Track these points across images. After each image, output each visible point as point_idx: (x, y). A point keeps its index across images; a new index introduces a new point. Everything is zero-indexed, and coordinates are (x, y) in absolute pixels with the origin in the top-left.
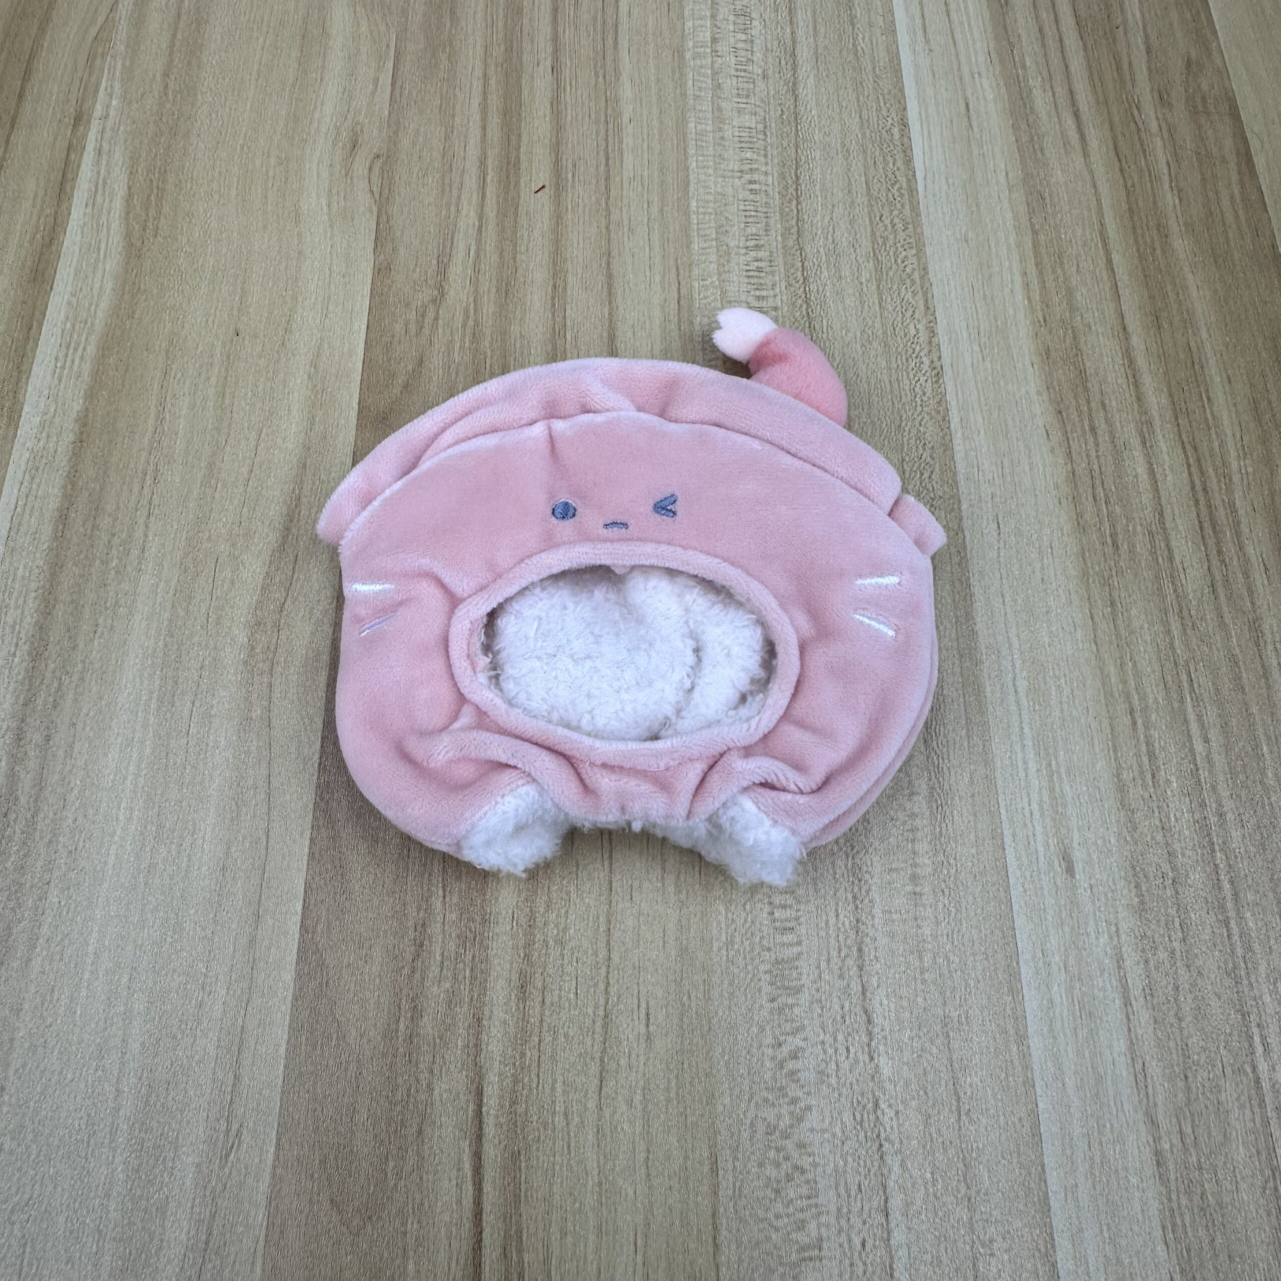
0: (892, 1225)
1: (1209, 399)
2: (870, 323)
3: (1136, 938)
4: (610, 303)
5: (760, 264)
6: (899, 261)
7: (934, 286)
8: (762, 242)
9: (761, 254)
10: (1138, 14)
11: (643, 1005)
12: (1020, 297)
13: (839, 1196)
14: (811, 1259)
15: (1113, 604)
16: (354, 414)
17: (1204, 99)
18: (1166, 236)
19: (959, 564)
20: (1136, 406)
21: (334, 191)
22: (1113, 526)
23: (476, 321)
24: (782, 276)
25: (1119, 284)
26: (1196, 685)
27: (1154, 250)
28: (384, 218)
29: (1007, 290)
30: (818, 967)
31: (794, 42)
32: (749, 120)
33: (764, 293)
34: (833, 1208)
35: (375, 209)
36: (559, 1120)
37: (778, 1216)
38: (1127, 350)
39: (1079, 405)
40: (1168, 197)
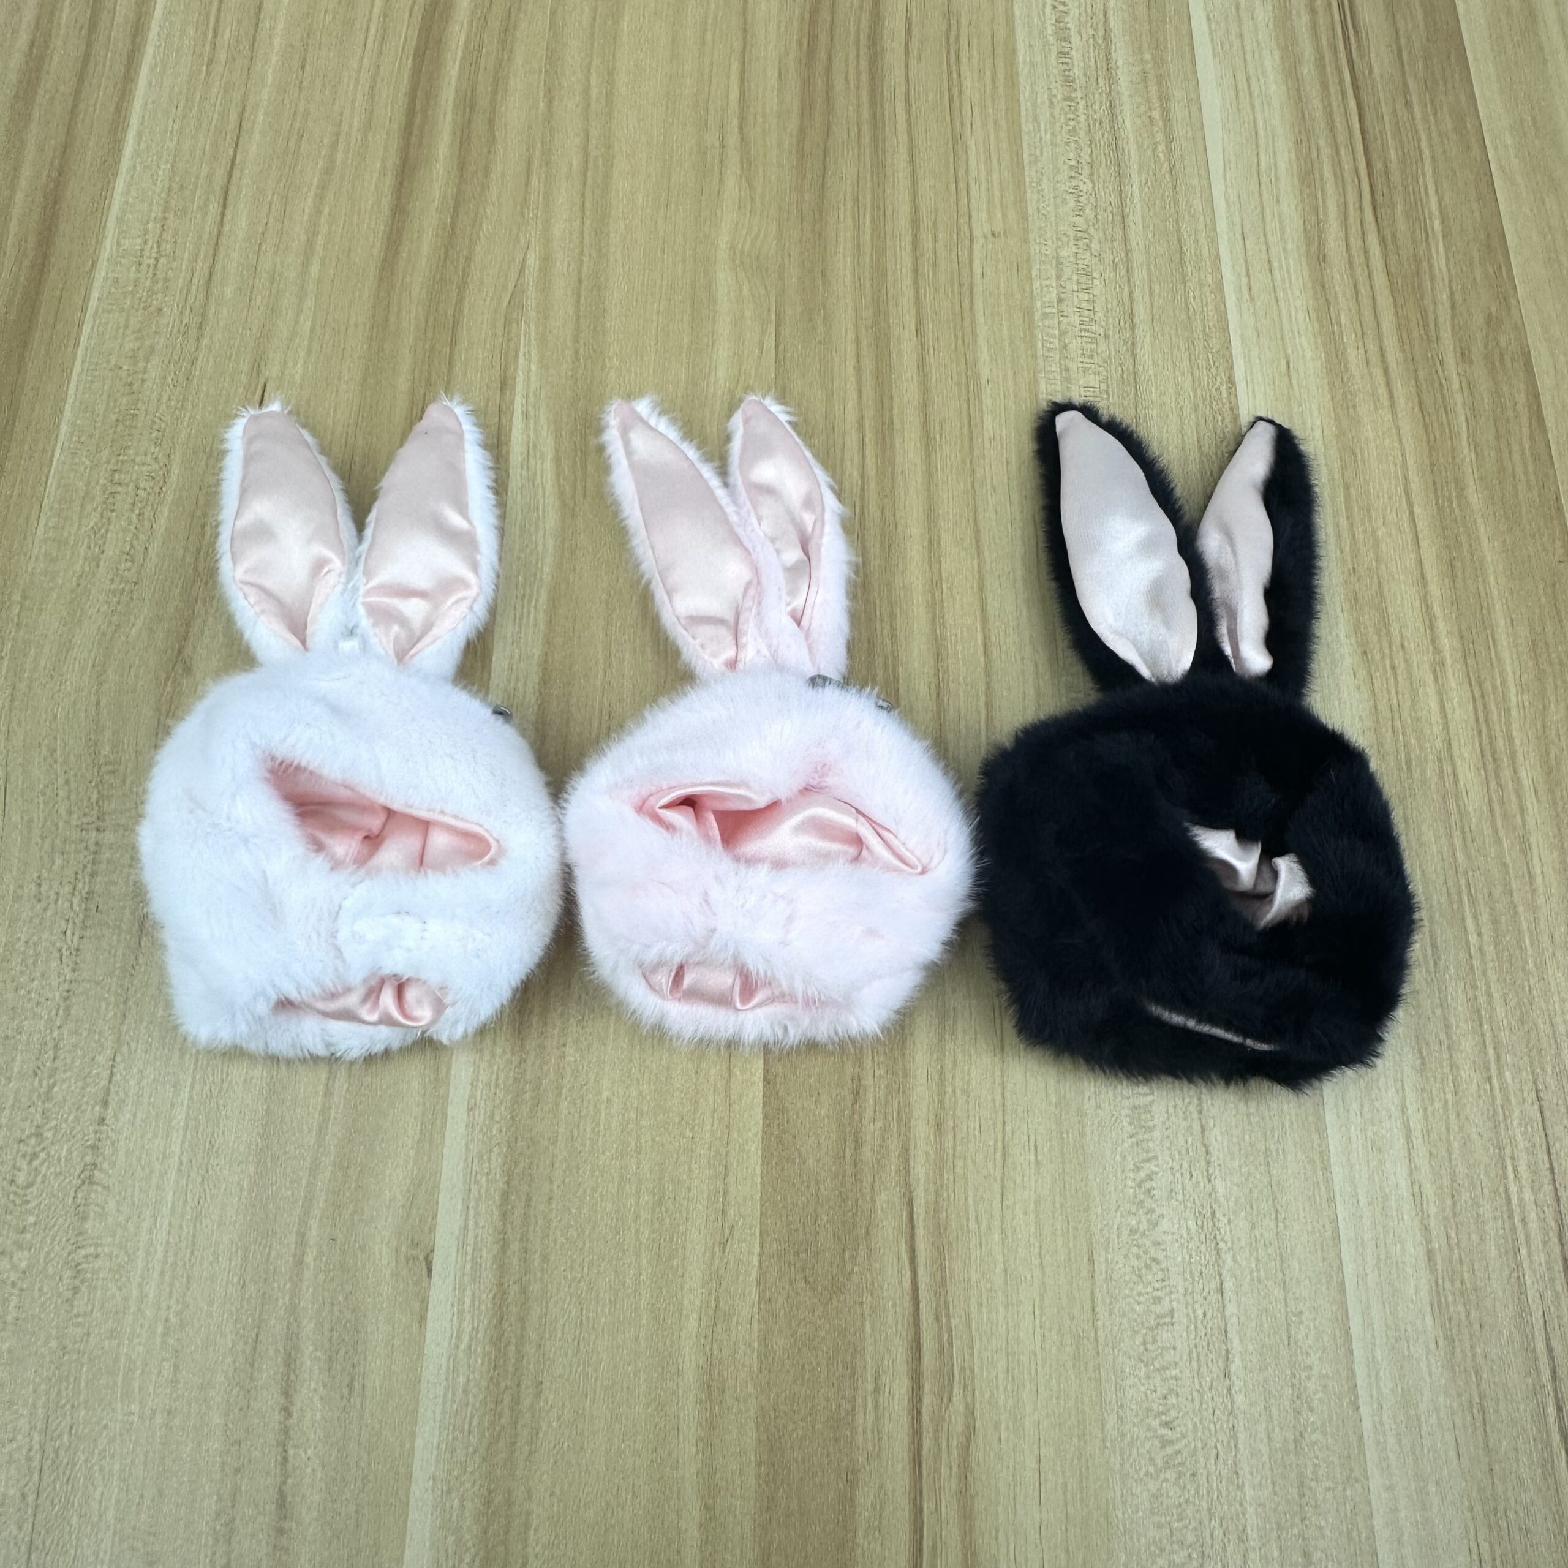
0: (1227, 1301)
1: (1494, 640)
3: (1417, 1091)
4: (979, 556)
10: (1444, 269)
11: (1032, 1138)
13: (1185, 1280)
14: (1165, 1324)
17: (1502, 355)
18: (1463, 489)
20: (1431, 648)
22: (1408, 754)
25: (1420, 534)
26: (1473, 891)
27: (1451, 501)
30: (1167, 1112)
31: (1132, 301)
36: (972, 1225)
37: (1140, 1294)
38: (1425, 596)
39: (1381, 648)
40: (1466, 451)
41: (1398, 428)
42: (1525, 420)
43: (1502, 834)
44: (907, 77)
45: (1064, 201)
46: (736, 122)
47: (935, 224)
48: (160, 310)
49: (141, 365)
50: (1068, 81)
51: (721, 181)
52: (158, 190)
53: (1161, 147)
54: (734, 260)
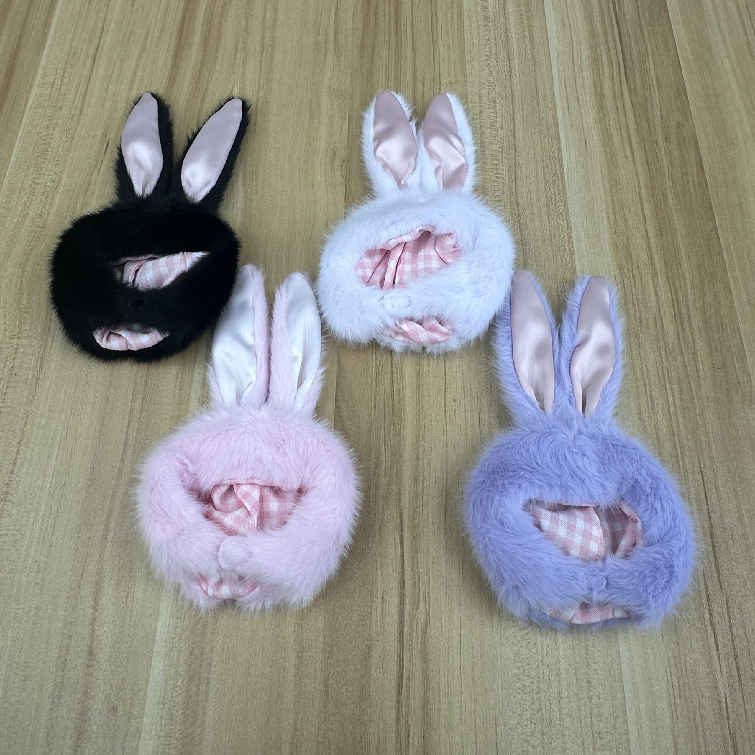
1: (680, 265)
2: (545, 232)
6: (557, 207)
7: (571, 218)
8: (501, 198)
10: (658, 102)
12: (606, 222)
15: (639, 345)
18: (666, 198)
21: (327, 175)
22: (640, 314)
24: (509, 212)
25: (646, 218)
26: (670, 376)
27: (661, 203)
28: (348, 187)
29: (600, 220)
31: (514, 113)
32: (495, 147)
35: (344, 182)
38: (648, 244)
39: (628, 267)
40: (668, 181)
41: (636, 170)
42: (695, 168)
43: (684, 351)
44: (412, 15)
45: (484, 70)
46: (333, 33)
47: (424, 78)
48: (61, 108)
49: (51, 131)
50: (486, 18)
51: (325, 58)
52: (63, 55)
53: (528, 47)
54: (330, 92)
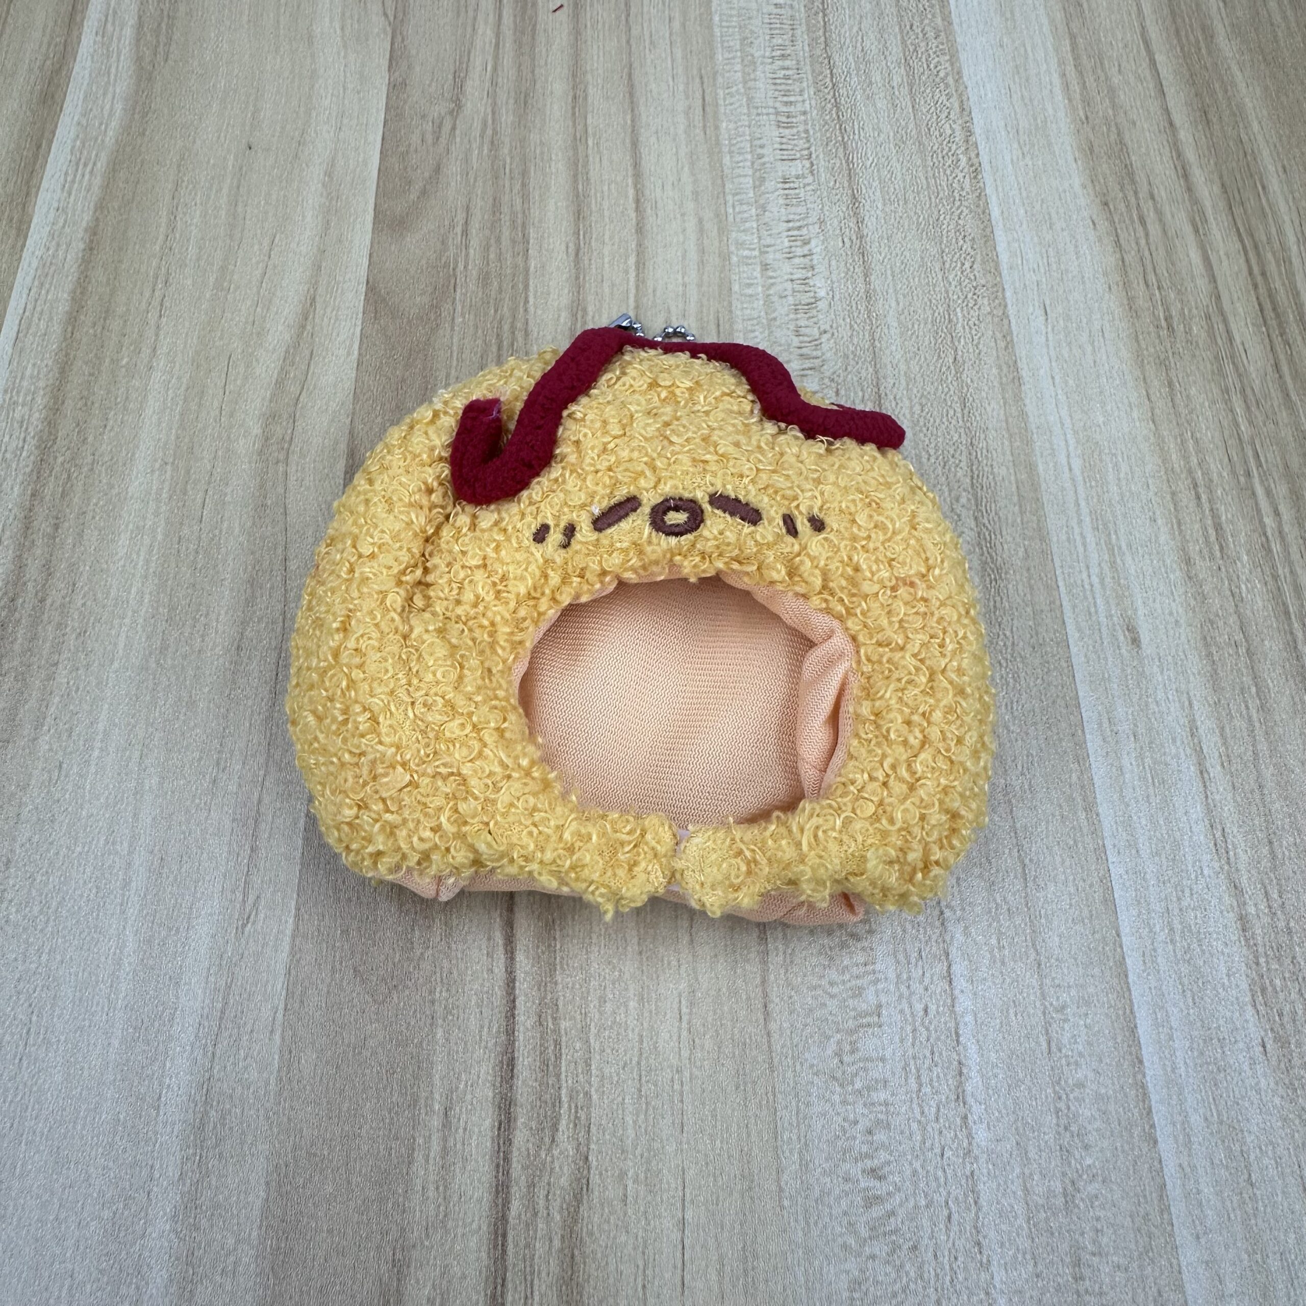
0: (957, 992)
1: (1264, 188)
2: (903, 123)
3: (1209, 705)
4: (632, 111)
5: (787, 72)
6: (932, 66)
7: (969, 89)
8: (788, 52)
9: (787, 63)
12: (1059, 96)
13: (898, 962)
14: (869, 1025)
15: (1170, 384)
16: (370, 217)
18: (1212, 37)
19: (1006, 348)
20: (1187, 197)
21: (348, 14)
22: (1167, 310)
23: (494, 130)
24: (811, 82)
25: (1164, 83)
26: (1263, 460)
27: (1200, 49)
28: (399, 38)
29: (1046, 92)
33: (792, 99)
34: (892, 975)
35: (389, 29)
37: (831, 984)
38: (1175, 144)
